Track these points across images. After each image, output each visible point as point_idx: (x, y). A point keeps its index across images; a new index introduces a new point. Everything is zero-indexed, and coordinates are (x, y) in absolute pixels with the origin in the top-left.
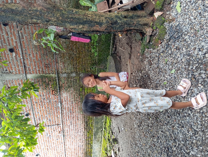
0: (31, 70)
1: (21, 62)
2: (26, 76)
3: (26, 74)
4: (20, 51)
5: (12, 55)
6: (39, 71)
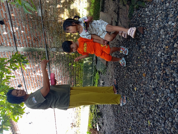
0: (21, 43)
1: (11, 34)
2: (16, 48)
3: (16, 47)
4: (10, 23)
5: (2, 27)
6: (29, 44)
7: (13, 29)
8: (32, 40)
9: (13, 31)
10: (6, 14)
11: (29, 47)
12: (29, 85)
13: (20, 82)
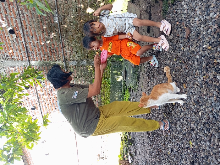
0: (35, 56)
1: (23, 46)
2: (29, 62)
5: (12, 37)
6: (44, 57)
7: (25, 39)
8: (48, 51)
9: (25, 41)
13: (34, 104)
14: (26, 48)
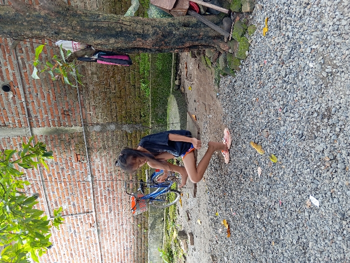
1: (23, 107)
2: (31, 130)
3: (31, 128)
4: (21, 89)
5: (7, 96)
6: (53, 122)
7: (26, 97)
8: (60, 114)
9: (26, 101)
10: (14, 74)
11: (55, 126)
12: (51, 194)
13: (36, 189)
14: (28, 109)
